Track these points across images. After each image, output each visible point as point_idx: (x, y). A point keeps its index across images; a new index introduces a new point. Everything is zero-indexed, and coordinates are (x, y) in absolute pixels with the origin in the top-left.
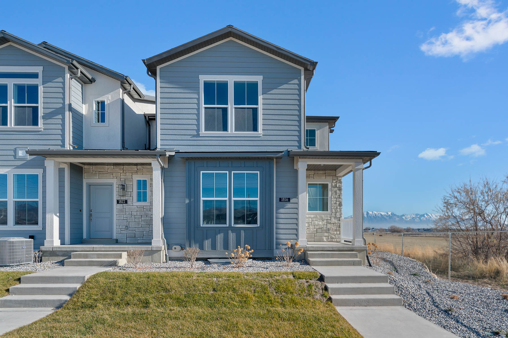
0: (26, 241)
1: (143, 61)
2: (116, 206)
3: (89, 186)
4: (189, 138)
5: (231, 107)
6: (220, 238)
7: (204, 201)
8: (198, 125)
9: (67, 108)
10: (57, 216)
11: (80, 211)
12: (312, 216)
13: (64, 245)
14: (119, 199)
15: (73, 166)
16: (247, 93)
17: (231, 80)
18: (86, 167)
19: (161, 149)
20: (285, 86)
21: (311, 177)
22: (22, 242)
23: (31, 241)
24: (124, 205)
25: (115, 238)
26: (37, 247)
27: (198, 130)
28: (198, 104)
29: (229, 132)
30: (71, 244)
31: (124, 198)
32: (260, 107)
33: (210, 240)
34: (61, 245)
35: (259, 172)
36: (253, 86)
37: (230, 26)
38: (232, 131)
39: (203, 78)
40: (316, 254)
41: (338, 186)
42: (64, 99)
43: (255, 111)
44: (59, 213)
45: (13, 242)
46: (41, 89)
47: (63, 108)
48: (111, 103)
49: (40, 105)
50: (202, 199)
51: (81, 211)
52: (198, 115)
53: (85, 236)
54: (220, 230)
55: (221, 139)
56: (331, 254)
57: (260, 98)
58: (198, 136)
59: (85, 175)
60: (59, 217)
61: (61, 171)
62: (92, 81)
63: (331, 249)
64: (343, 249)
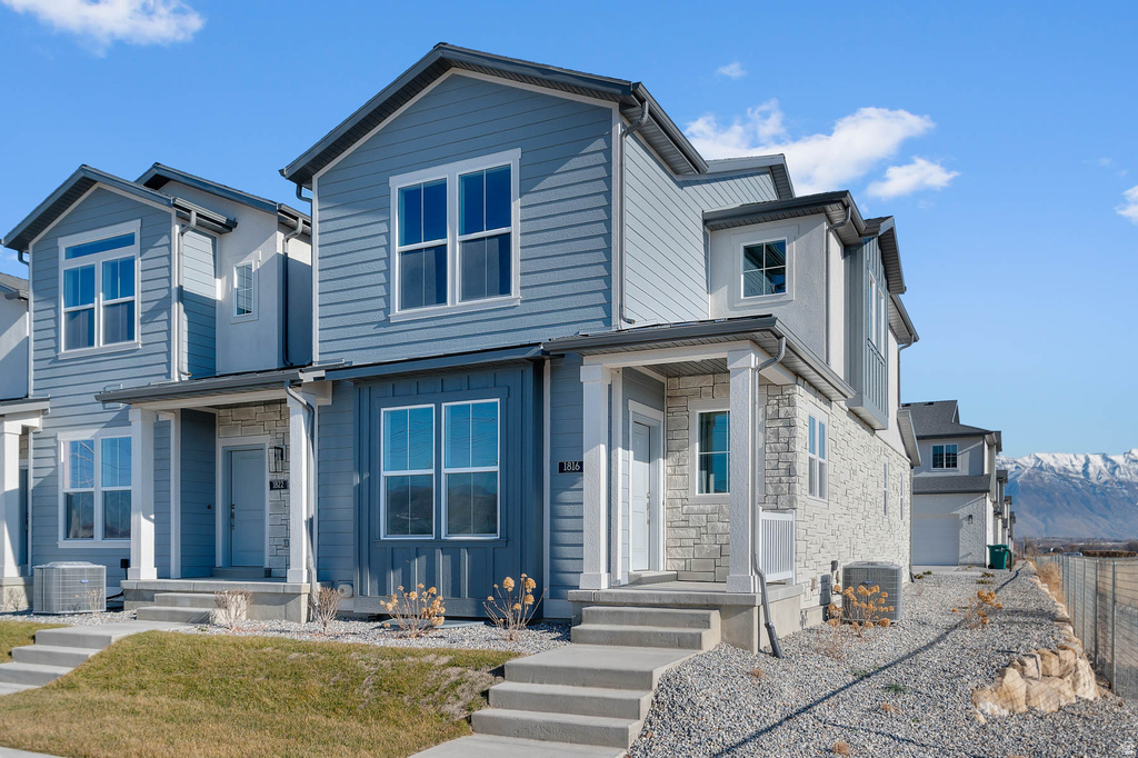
0: (91, 570)
1: (281, 172)
2: (269, 495)
3: (229, 453)
4: (370, 330)
5: (454, 241)
6: (417, 566)
7: (388, 479)
8: (387, 298)
9: (174, 295)
10: (150, 519)
11: (209, 507)
12: (709, 508)
13: (169, 578)
14: (274, 478)
15: (188, 416)
16: (487, 200)
17: (451, 174)
18: (222, 412)
19: (319, 363)
20: (574, 163)
21: (707, 394)
22: (82, 570)
23: (100, 569)
24: (282, 491)
25: (267, 566)
26: (113, 580)
27: (387, 310)
28: (388, 247)
29: (449, 305)
30: (182, 578)
31: (281, 477)
32: (515, 229)
33: (400, 571)
34: (158, 578)
35: (498, 400)
36: (500, 178)
37: (440, 46)
38: (453, 302)
39: (399, 182)
40: (601, 613)
41: (782, 415)
42: (169, 278)
43: (505, 240)
44: (155, 514)
45: (63, 570)
46: (138, 265)
47: (169, 298)
48: (262, 267)
49: (137, 298)
50: (384, 473)
51: (211, 507)
52: (388, 273)
53: (219, 561)
54: (418, 549)
55: (432, 323)
56: (640, 613)
57: (516, 206)
58: (386, 322)
59: (219, 430)
60: (156, 522)
61: (160, 429)
62: (230, 226)
63: (656, 602)
64: (687, 601)
